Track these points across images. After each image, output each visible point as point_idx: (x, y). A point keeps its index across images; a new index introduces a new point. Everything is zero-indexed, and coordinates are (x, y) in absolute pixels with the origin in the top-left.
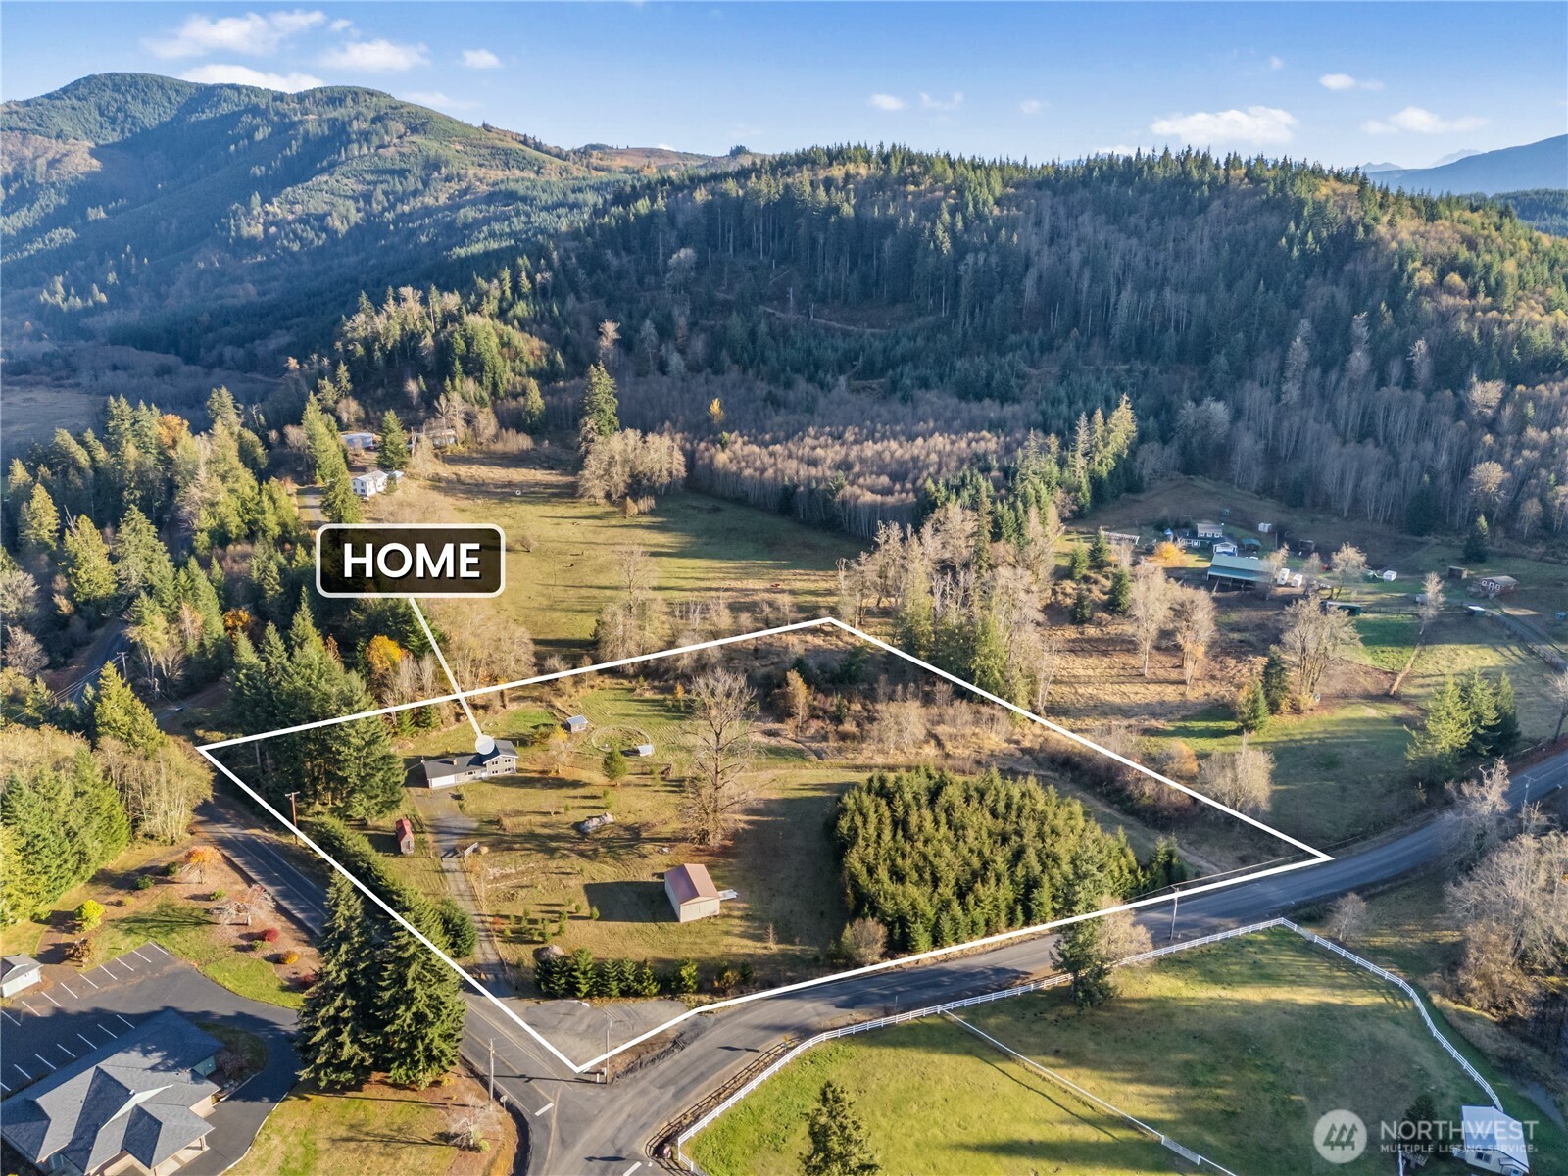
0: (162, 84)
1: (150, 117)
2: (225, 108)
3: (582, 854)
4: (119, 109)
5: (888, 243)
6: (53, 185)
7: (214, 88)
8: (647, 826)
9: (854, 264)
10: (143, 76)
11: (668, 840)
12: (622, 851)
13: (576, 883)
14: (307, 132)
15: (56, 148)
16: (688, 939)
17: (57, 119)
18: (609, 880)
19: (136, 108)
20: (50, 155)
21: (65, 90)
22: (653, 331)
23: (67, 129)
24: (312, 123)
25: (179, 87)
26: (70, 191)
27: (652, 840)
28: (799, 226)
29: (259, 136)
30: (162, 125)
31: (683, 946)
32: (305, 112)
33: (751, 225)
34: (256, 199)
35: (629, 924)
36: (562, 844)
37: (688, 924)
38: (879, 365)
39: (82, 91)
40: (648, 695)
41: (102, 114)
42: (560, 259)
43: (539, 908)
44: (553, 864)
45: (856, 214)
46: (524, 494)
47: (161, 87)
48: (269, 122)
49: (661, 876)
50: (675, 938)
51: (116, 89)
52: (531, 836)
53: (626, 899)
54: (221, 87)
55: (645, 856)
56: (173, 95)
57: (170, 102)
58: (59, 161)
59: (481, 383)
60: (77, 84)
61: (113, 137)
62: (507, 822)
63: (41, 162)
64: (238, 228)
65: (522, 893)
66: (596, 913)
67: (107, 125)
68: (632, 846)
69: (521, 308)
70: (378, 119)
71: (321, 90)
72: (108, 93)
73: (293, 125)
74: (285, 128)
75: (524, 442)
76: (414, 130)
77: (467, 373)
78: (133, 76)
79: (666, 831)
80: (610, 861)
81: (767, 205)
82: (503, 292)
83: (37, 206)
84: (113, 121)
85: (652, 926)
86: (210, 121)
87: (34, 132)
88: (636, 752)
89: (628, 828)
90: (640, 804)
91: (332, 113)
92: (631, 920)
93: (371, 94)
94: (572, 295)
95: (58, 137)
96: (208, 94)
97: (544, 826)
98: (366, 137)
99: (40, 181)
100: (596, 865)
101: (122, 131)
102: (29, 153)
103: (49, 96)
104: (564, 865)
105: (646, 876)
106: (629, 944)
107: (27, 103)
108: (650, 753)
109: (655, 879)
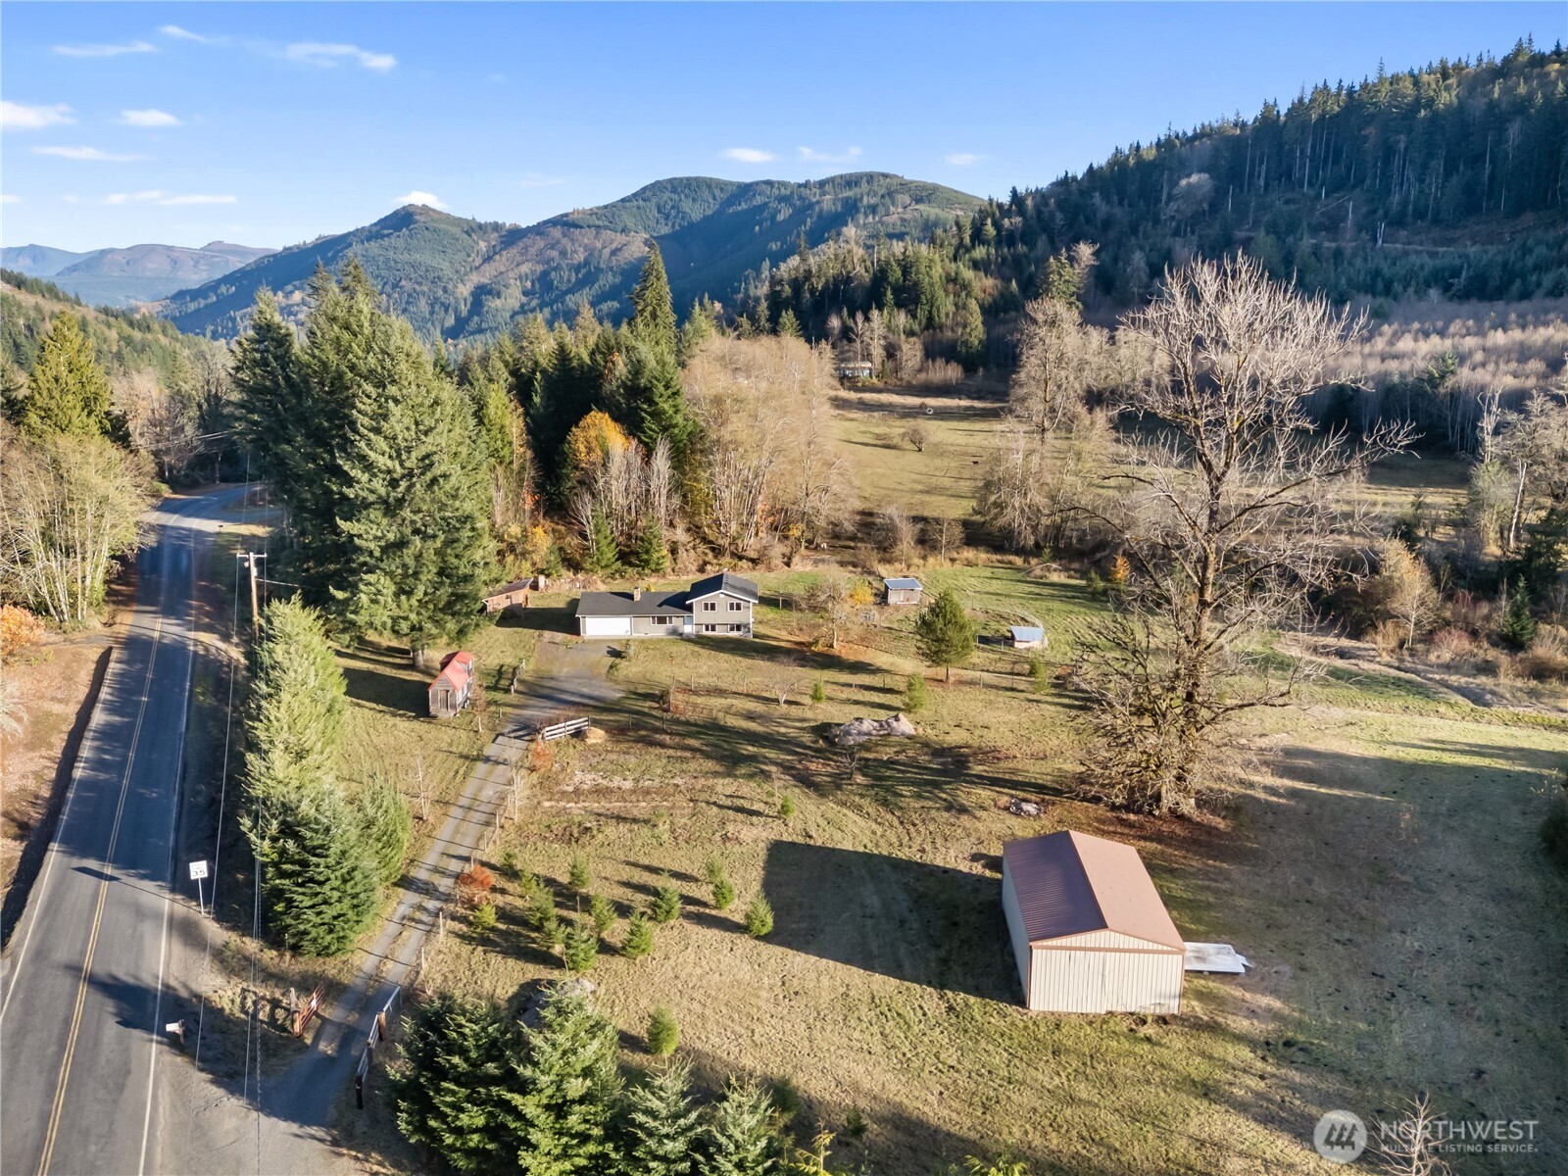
0: (709, 184)
1: (696, 212)
2: (759, 200)
3: (805, 781)
4: (673, 207)
5: (1514, 130)
6: (611, 269)
7: (751, 185)
8: (991, 754)
9: (1450, 169)
10: (696, 179)
11: (1041, 789)
12: (905, 790)
13: (756, 836)
14: (821, 210)
15: (620, 239)
16: (1044, 1075)
17: (625, 217)
18: (847, 845)
19: (686, 206)
20: (614, 246)
21: (634, 195)
22: (1143, 264)
23: (630, 224)
24: (828, 203)
25: (722, 185)
26: (623, 272)
27: (994, 782)
28: (1366, 138)
29: (780, 217)
30: (706, 219)
31: (1026, 1099)
32: (824, 194)
33: (1292, 151)
34: (766, 264)
35: (855, 975)
36: (771, 754)
37: (1057, 1023)
38: (1493, 283)
39: (648, 194)
40: (1056, 577)
41: (659, 212)
42: (1036, 206)
43: (627, 873)
44: (724, 786)
45: (1460, 103)
46: (935, 414)
47: (709, 187)
48: (792, 205)
49: (995, 863)
50: (998, 1059)
51: (674, 191)
52: (711, 728)
53: (874, 902)
54: (757, 183)
55: (963, 810)
56: (717, 192)
57: (714, 198)
58: (620, 249)
59: (914, 317)
60: (644, 189)
61: (665, 230)
62: (677, 699)
63: (606, 252)
64: (746, 289)
65: (612, 831)
66: (767, 920)
67: (663, 221)
68: (936, 785)
69: (980, 252)
70: (890, 194)
71: (841, 177)
72: (667, 194)
73: (811, 206)
74: (804, 208)
75: (952, 372)
76: (919, 200)
77: (899, 304)
78: (688, 179)
79: (1036, 771)
80: (870, 807)
81: (1322, 118)
82: (962, 239)
83: (596, 286)
84: (667, 217)
85: (929, 999)
86: (744, 212)
87: (606, 228)
88: (1009, 640)
89: (939, 752)
90: (989, 717)
91: (848, 193)
92: (866, 961)
93: (885, 176)
94: (1044, 237)
95: (623, 231)
96: (745, 190)
97: (750, 716)
98: (873, 209)
99: (602, 266)
100: (830, 807)
101: (673, 226)
102: (599, 245)
103: (623, 200)
104: (749, 790)
105: (954, 857)
106: (830, 1037)
107: (606, 207)
108: (1036, 644)
109: (978, 869)
